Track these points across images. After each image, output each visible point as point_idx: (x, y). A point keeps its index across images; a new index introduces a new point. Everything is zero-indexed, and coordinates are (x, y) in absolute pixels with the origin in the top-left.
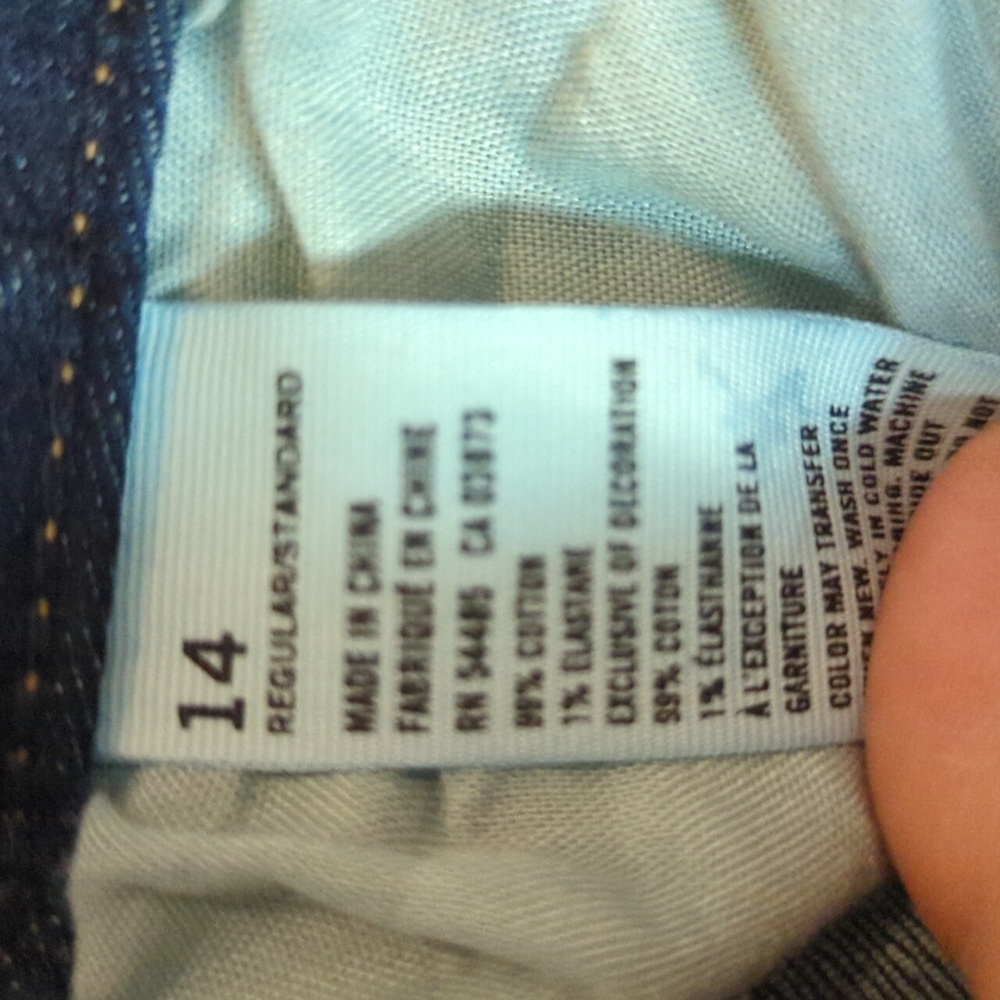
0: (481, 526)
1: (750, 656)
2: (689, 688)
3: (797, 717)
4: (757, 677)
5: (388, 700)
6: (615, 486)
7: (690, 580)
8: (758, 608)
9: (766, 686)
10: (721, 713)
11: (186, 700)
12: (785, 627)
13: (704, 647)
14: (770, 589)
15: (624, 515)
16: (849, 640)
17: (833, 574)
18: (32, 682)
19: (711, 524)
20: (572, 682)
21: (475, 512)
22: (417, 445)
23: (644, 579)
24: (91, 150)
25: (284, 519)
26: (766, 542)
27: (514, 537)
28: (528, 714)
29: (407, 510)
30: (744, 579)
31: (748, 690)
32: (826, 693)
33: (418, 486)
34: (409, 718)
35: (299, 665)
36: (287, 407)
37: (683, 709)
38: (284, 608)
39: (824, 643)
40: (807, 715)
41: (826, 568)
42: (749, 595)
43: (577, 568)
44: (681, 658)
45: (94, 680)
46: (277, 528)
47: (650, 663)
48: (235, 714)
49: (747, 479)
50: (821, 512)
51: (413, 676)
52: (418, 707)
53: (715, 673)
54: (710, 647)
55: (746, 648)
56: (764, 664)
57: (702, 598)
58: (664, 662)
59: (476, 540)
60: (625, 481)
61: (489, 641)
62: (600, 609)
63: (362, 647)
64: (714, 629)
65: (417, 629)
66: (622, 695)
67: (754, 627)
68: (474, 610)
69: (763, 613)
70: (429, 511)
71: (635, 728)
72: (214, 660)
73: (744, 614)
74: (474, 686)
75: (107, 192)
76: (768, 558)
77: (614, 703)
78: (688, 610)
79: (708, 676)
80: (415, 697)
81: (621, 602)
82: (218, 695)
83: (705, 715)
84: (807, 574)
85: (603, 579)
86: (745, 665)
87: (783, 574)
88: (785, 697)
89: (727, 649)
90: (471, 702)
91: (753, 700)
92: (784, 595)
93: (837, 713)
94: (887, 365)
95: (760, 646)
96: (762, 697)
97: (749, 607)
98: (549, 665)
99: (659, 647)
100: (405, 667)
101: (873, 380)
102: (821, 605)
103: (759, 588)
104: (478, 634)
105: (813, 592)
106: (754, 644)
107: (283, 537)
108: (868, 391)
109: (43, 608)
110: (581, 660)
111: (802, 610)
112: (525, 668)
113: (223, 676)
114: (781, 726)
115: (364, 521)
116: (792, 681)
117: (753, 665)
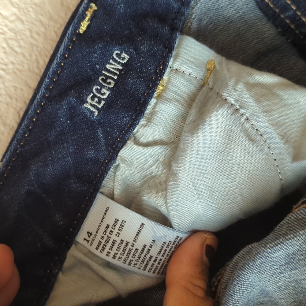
0: (119, 233)
1: (142, 262)
2: (133, 263)
3: (143, 271)
4: (141, 265)
5: (101, 248)
6: (135, 237)
7: (139, 251)
8: (146, 258)
9: (142, 266)
10: (135, 267)
11: (85, 238)
12: (147, 261)
13: (137, 259)
14: (148, 257)
15: (135, 241)
16: (154, 266)
17: (157, 258)
18: (71, 230)
19: (145, 246)
20: (121, 256)
21: (119, 232)
22: (116, 221)
23: (134, 249)
24: (98, 175)
25: (101, 223)
26: (150, 252)
27: (122, 236)
28: (114, 257)
29: (112, 228)
30: (145, 254)
31: (139, 266)
32: (148, 270)
33: (114, 226)
34: (102, 251)
35: (95, 239)
36: (106, 211)
37: (131, 265)
38: (97, 232)
39: (151, 265)
40: (144, 271)
41: (156, 257)
42: (145, 256)
43: (127, 244)
44: (134, 259)
45: (78, 231)
46: (100, 223)
47: (130, 258)
48: (88, 241)
49: (152, 244)
50: (160, 252)
51: (104, 247)
52: (103, 250)
53: (137, 262)
54: (138, 260)
55: (142, 261)
56: (143, 264)
57: (139, 254)
58: (132, 259)
59: (118, 235)
60: (137, 237)
61: (114, 247)
62: (128, 250)
63: (101, 240)
64: (139, 258)
65: (107, 242)
66: (126, 260)
67: (144, 260)
68: (114, 242)
69: (146, 259)
70: (114, 229)
71: (125, 264)
72: (89, 235)
73: (143, 258)
74: (110, 251)
75: (98, 180)
76: (149, 254)
77: (124, 261)
78: (137, 255)
79: (136, 262)
80: (103, 249)
81: (130, 250)
82: (88, 239)
83: (133, 266)
84: (153, 257)
85: (129, 246)
86: (141, 263)
87: (150, 256)
88: (143, 268)
89: (139, 261)
90: (109, 253)
91: (139, 267)
92: (149, 258)
93: (148, 272)
94: (178, 237)
95: (143, 262)
96: (140, 267)
97: (144, 257)
98: (119, 253)
99: (132, 257)
100: (104, 245)
101: (176, 239)
102: (153, 261)
103: (147, 256)
104: (113, 245)
105: (153, 259)
106: (143, 261)
107: (100, 225)
108: (175, 240)
109: (75, 222)
110: (123, 254)
111: (151, 260)
112: (116, 252)
113: (89, 237)
114: (141, 271)
115: (108, 227)
116: (145, 267)
117: (142, 264)
